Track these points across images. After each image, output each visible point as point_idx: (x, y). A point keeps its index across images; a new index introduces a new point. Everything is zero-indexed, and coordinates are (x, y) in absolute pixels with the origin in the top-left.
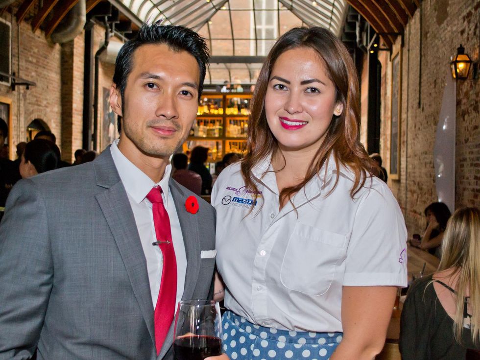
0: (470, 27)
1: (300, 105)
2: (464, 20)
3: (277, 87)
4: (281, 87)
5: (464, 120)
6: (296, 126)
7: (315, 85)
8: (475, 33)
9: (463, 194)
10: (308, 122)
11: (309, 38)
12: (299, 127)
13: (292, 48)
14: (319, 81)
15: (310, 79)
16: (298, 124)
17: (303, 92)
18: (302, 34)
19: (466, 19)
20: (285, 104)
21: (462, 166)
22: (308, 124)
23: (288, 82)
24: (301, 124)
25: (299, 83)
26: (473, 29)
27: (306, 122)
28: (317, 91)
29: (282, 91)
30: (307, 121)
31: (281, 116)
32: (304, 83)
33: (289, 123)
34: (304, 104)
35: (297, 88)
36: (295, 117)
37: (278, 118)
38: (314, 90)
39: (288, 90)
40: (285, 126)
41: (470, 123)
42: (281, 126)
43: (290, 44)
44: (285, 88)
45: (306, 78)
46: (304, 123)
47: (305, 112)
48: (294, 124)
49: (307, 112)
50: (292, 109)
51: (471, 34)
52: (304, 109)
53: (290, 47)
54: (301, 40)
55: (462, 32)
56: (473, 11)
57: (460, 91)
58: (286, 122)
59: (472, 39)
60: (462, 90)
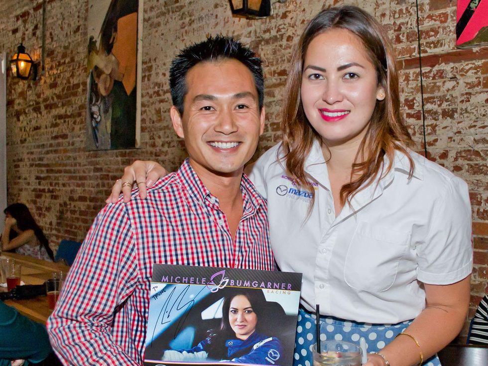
0: (27, 26)
1: (340, 94)
2: (18, 19)
3: (313, 77)
4: (317, 76)
5: (19, 120)
6: (338, 117)
7: (352, 69)
8: (34, 34)
9: (19, 194)
10: (350, 111)
11: (341, 19)
12: (342, 117)
13: (324, 32)
14: (356, 65)
15: (346, 64)
16: (339, 114)
17: (341, 79)
18: (332, 15)
19: (21, 18)
20: (324, 94)
21: (17, 166)
22: (351, 113)
23: (324, 70)
24: (343, 113)
25: (336, 69)
26: (31, 30)
27: (348, 111)
28: (356, 76)
29: (318, 81)
30: (349, 109)
31: (321, 107)
32: (341, 68)
33: (330, 115)
34: (344, 91)
35: (334, 76)
36: (336, 107)
37: (317, 110)
38: (352, 75)
39: (324, 79)
40: (326, 118)
41: (28, 124)
42: (322, 119)
43: (321, 28)
44: (321, 78)
45: (343, 63)
46: (346, 113)
47: (345, 101)
48: (335, 114)
49: (348, 100)
50: (331, 99)
51: (28, 34)
52: (345, 97)
53: (321, 31)
54: (333, 22)
55: (15, 31)
56: (32, 12)
57: (13, 91)
58: (326, 114)
59: (29, 39)
60: (14, 89)
